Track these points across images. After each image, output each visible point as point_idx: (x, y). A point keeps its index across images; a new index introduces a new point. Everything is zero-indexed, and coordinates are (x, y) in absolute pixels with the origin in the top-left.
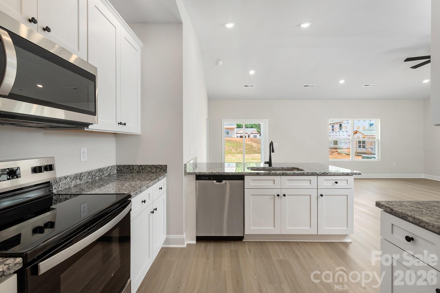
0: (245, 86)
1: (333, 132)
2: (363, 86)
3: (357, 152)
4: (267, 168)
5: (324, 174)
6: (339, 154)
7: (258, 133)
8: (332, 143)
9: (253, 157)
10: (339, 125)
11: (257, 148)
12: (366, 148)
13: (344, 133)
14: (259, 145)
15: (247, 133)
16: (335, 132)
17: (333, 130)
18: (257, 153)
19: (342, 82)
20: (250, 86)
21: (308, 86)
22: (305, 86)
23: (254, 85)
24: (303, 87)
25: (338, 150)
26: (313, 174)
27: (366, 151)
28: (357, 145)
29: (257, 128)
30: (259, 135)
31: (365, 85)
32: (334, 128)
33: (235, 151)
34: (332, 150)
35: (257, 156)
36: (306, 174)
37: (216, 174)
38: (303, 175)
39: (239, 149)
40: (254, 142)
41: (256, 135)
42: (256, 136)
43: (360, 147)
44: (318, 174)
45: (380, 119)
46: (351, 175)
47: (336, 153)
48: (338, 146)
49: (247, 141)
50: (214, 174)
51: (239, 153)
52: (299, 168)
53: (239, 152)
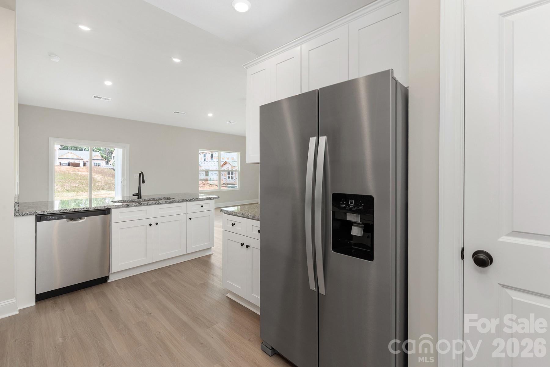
0: (95, 97)
1: (205, 162)
2: (227, 122)
3: (227, 184)
4: (136, 200)
5: (193, 200)
6: (210, 186)
7: (104, 159)
8: (203, 174)
9: (97, 195)
10: (210, 155)
11: (103, 181)
12: (234, 179)
13: (215, 163)
14: (106, 177)
15: (81, 159)
16: (207, 162)
17: (205, 160)
18: (103, 189)
19: (210, 115)
20: (103, 99)
21: (179, 113)
22: (175, 112)
23: (110, 99)
24: (173, 113)
25: (209, 182)
26: (183, 201)
27: (234, 182)
28: (226, 176)
29: (100, 151)
30: (104, 162)
31: (229, 122)
32: (206, 157)
33: (61, 188)
34: (204, 182)
35: (104, 194)
36: (178, 201)
37: (71, 211)
38: (175, 202)
39: (68, 185)
40: (96, 173)
41: (99, 162)
42: (99, 164)
43: (229, 178)
44: (187, 201)
45: (240, 153)
46: (213, 199)
47: (208, 185)
48: (209, 178)
49: (84, 172)
50: (67, 211)
51: (68, 191)
52: (171, 197)
53: (68, 189)
